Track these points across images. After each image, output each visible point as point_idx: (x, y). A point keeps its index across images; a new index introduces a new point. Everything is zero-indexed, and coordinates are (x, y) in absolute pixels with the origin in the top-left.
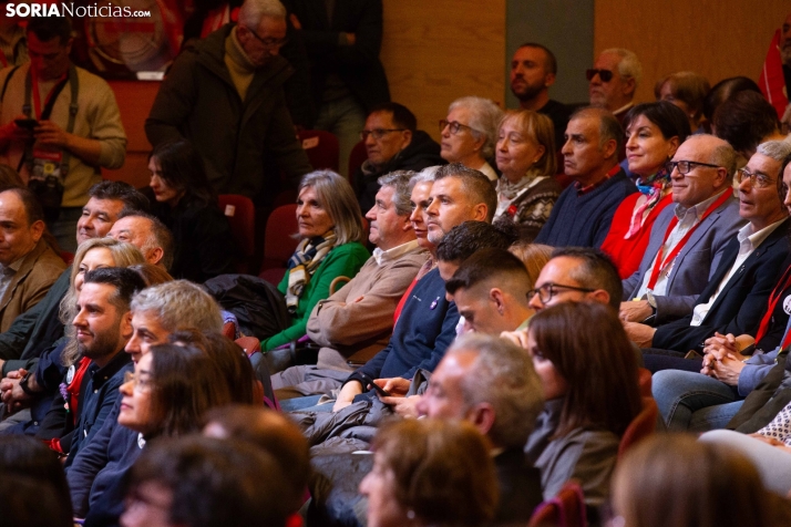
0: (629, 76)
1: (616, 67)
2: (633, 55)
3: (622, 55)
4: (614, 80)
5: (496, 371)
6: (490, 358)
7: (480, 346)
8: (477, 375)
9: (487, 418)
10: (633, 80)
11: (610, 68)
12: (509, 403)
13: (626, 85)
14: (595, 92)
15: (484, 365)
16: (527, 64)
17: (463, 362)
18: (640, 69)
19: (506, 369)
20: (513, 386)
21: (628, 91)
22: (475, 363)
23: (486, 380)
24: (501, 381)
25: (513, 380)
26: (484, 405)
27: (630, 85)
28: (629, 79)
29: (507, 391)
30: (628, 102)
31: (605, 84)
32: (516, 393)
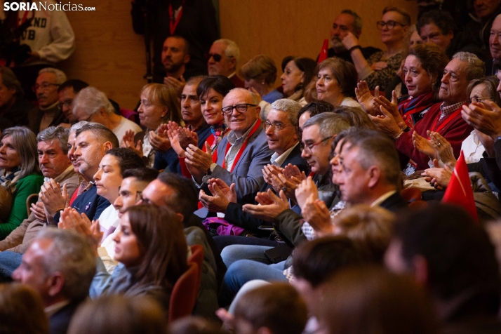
0: (232, 57)
1: (223, 52)
2: (233, 43)
3: (227, 44)
4: (222, 60)
5: (64, 252)
6: (59, 243)
7: (54, 236)
8: (52, 254)
9: (59, 282)
10: (235, 59)
11: (219, 53)
12: (73, 271)
13: (230, 63)
14: (211, 68)
15: (56, 248)
16: (173, 49)
17: (43, 246)
18: (238, 52)
19: (71, 250)
20: (75, 261)
21: (233, 66)
22: (51, 247)
23: (57, 257)
24: (67, 258)
25: (75, 257)
26: (57, 273)
27: (233, 62)
28: (232, 59)
29: (71, 264)
30: (232, 72)
31: (217, 63)
32: (78, 265)
